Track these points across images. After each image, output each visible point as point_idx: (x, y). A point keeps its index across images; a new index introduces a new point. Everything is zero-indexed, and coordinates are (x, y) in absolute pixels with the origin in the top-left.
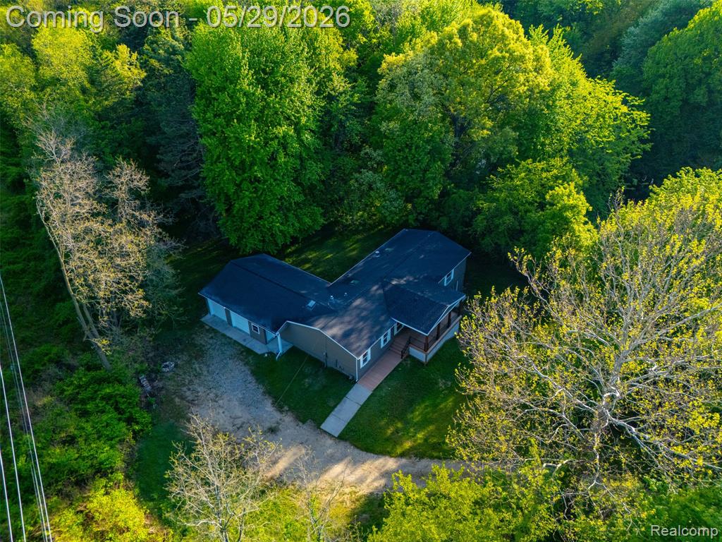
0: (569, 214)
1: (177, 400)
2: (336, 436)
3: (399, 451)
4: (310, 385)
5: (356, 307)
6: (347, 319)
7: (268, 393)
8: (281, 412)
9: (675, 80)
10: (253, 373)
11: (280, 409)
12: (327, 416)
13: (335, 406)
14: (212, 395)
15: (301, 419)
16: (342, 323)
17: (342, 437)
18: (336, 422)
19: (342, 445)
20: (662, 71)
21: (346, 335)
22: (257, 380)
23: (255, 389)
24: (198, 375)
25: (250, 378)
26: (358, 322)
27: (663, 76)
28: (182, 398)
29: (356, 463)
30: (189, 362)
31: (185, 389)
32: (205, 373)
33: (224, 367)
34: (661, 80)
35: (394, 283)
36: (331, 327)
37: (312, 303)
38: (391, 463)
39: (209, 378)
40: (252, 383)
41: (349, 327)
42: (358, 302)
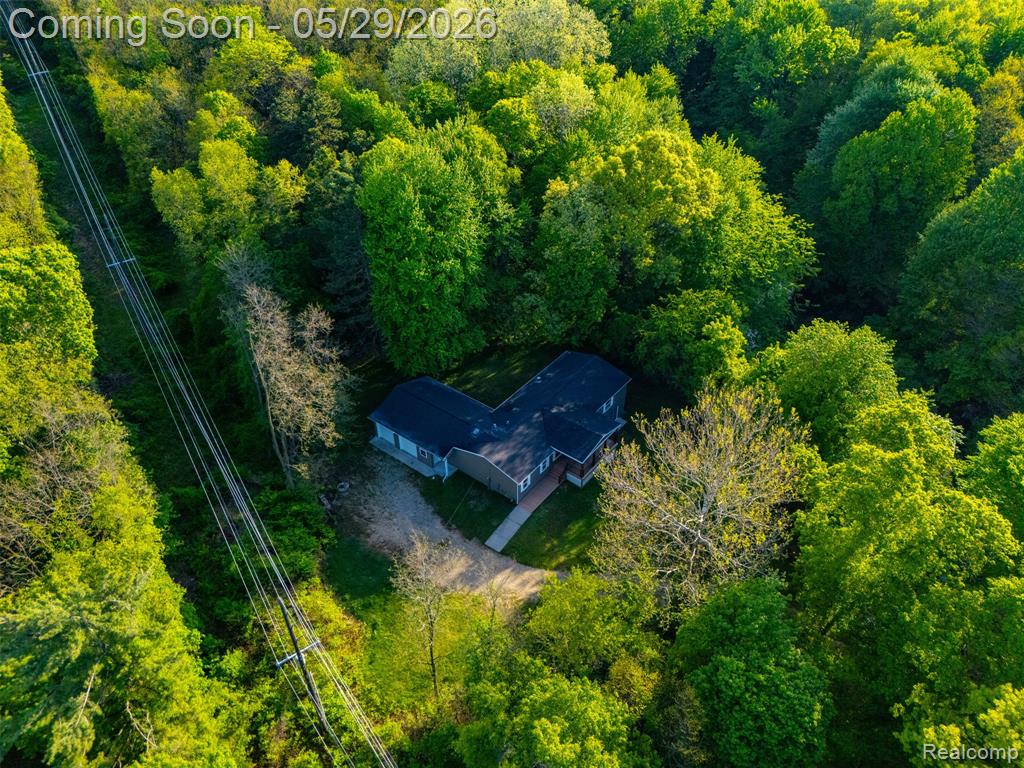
0: (723, 348)
1: (356, 518)
2: (499, 551)
3: (554, 564)
4: (475, 506)
5: (520, 434)
6: (512, 444)
7: (438, 513)
8: (450, 530)
9: (862, 187)
10: (423, 494)
11: (449, 528)
12: (491, 534)
13: (498, 526)
14: (386, 514)
15: (468, 536)
16: (507, 448)
17: (504, 553)
18: (499, 539)
19: (504, 560)
20: (850, 176)
21: (511, 459)
22: (427, 501)
23: (425, 509)
24: (372, 495)
25: (420, 499)
26: (522, 448)
27: (850, 182)
28: (361, 516)
29: (518, 572)
30: (362, 483)
31: (361, 508)
32: (378, 493)
33: (395, 488)
34: (848, 186)
35: (554, 411)
36: (498, 452)
37: (477, 431)
38: (548, 574)
39: (382, 499)
40: (423, 505)
41: (513, 453)
42: (521, 428)
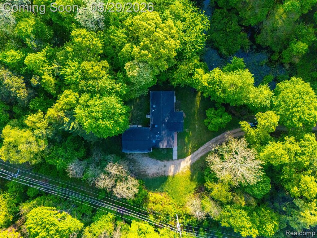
1: (141, 173)
2: (177, 159)
3: (189, 153)
4: (164, 152)
5: (164, 134)
6: (165, 139)
7: (157, 159)
8: (163, 161)
10: (150, 157)
12: (172, 156)
13: (172, 154)
14: (147, 168)
15: (168, 160)
16: (165, 141)
17: (178, 159)
18: (175, 156)
19: (179, 160)
21: (168, 143)
22: (152, 158)
23: (154, 160)
24: (140, 165)
25: (150, 159)
26: (167, 138)
28: (142, 172)
29: (184, 160)
30: (134, 164)
31: (140, 170)
32: (140, 164)
33: (143, 160)
35: (166, 121)
36: (164, 144)
38: (190, 156)
39: (142, 165)
40: (152, 160)
41: (167, 140)
